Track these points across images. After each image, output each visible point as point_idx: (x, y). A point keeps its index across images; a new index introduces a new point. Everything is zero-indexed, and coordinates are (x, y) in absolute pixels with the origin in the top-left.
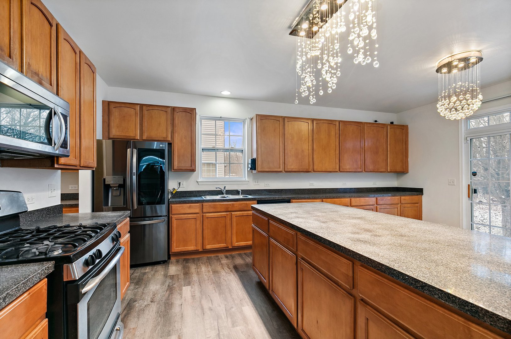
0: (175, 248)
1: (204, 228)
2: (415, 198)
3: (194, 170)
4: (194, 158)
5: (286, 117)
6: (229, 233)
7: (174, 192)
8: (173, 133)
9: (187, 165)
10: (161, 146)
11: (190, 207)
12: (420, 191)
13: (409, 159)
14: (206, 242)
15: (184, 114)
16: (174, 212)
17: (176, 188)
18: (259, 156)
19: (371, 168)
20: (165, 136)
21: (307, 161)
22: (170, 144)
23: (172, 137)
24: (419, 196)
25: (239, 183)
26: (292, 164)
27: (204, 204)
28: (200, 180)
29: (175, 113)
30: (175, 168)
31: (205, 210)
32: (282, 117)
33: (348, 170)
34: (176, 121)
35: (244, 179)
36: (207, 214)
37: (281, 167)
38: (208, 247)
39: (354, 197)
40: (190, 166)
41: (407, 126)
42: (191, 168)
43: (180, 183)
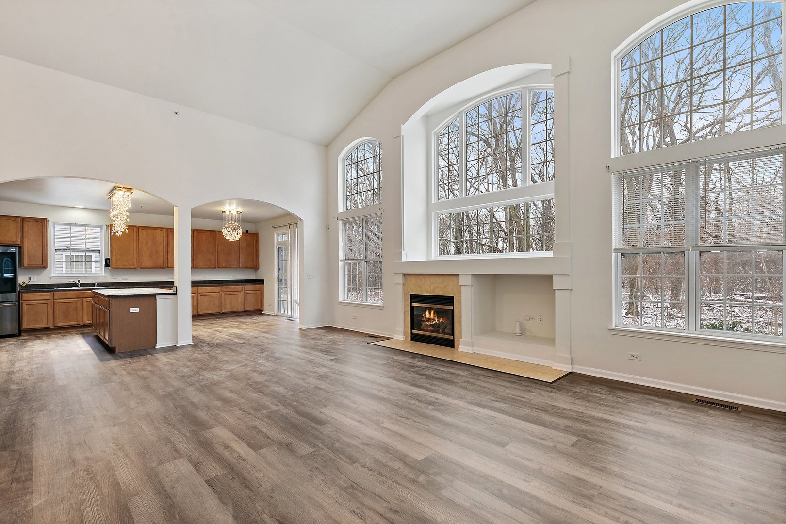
0: (26, 325)
1: (55, 310)
2: (258, 287)
3: (45, 267)
4: (46, 252)
5: (140, 226)
6: (80, 314)
7: (24, 286)
8: (23, 237)
9: (39, 263)
10: (12, 250)
11: (41, 295)
12: (262, 282)
13: (259, 259)
14: (57, 320)
15: (34, 223)
16: (24, 299)
17: (26, 282)
18: (113, 256)
19: (223, 265)
20: (14, 240)
21: (162, 260)
22: (20, 247)
23: (22, 241)
24: (262, 285)
25: (95, 277)
26: (147, 262)
27: (55, 293)
28: (52, 275)
29: (25, 222)
30: (26, 265)
31: (55, 297)
32: (136, 226)
33: (202, 267)
34: (26, 229)
35: (101, 275)
36: (58, 300)
37: (136, 265)
38: (60, 324)
39: (201, 286)
40: (41, 264)
41: (258, 234)
42: (43, 266)
43: (30, 278)
